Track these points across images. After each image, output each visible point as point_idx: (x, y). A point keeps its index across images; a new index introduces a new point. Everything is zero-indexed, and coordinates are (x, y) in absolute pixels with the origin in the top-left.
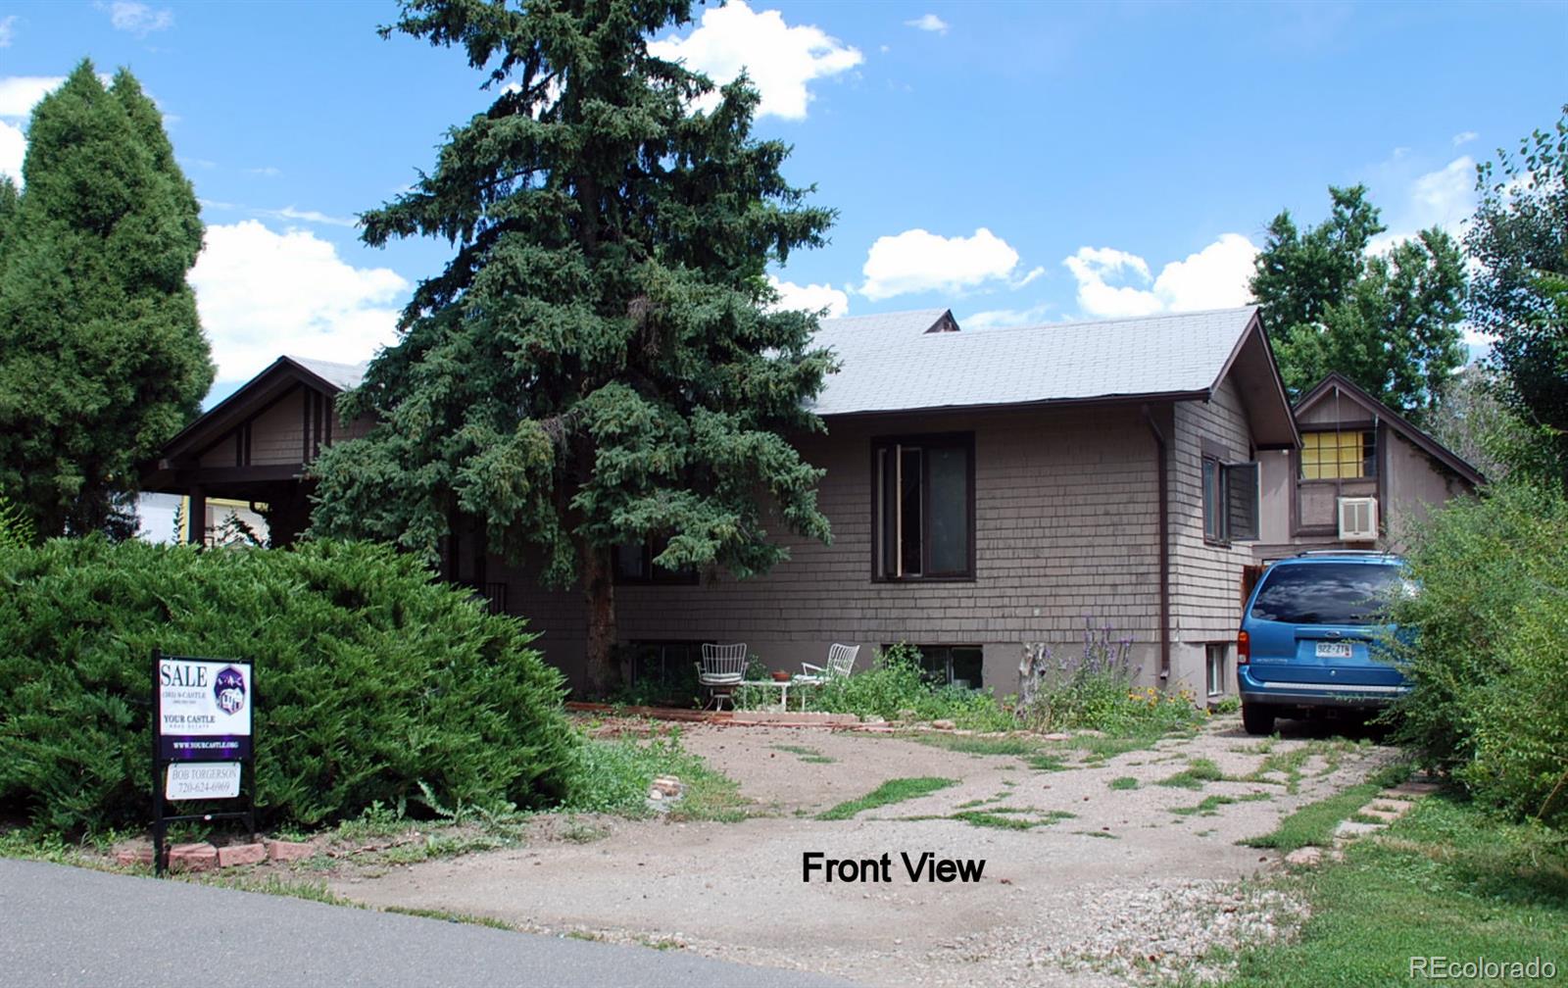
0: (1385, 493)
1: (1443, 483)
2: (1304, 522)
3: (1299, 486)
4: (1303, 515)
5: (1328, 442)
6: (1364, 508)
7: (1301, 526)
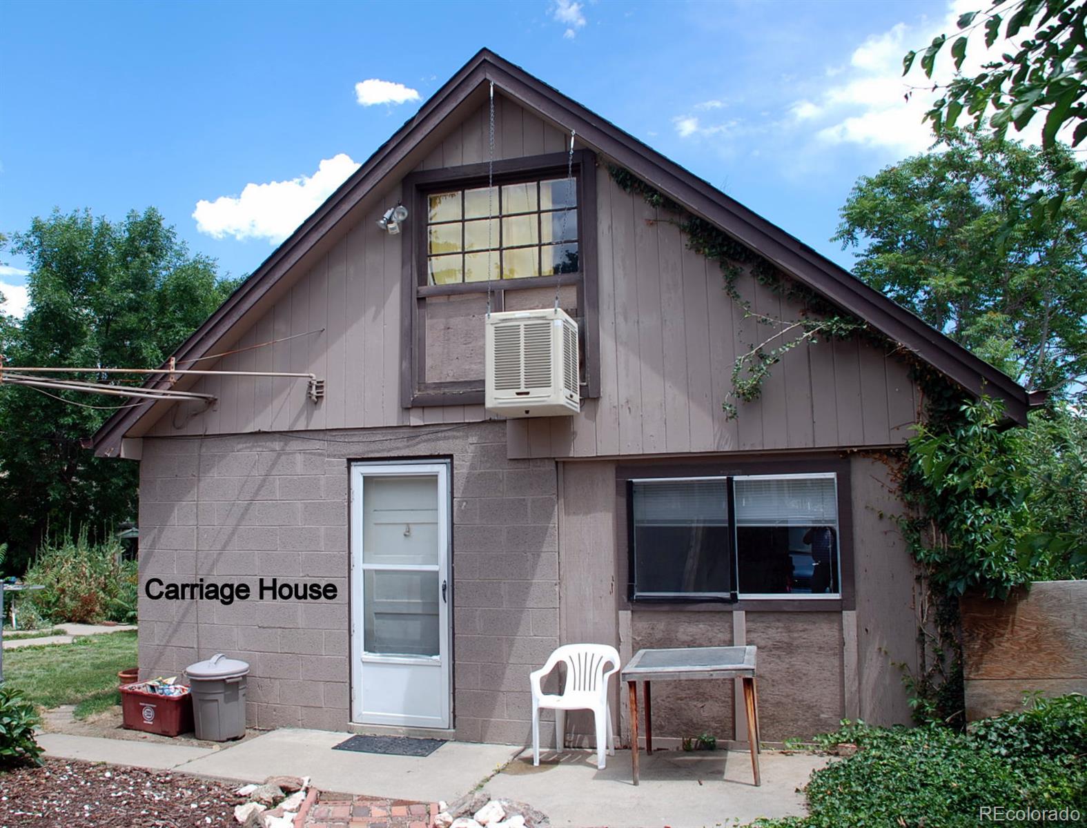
0: (595, 306)
1: (718, 278)
2: (431, 377)
3: (421, 300)
4: (429, 362)
5: (481, 201)
6: (540, 332)
7: (422, 384)
